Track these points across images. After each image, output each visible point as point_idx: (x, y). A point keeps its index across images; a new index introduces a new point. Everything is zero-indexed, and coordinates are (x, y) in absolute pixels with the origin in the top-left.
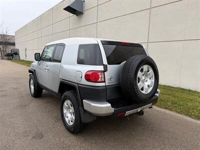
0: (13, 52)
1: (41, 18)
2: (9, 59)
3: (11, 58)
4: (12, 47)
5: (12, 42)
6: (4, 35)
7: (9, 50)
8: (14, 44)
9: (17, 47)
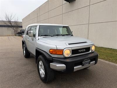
0: (21, 32)
1: (39, 8)
2: (19, 36)
3: (21, 35)
4: (20, 29)
5: (21, 25)
6: (16, 22)
7: (19, 30)
8: (21, 27)
9: (23, 28)
